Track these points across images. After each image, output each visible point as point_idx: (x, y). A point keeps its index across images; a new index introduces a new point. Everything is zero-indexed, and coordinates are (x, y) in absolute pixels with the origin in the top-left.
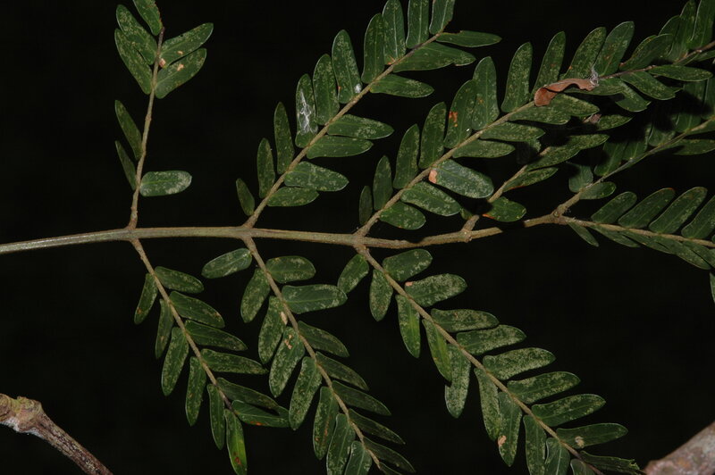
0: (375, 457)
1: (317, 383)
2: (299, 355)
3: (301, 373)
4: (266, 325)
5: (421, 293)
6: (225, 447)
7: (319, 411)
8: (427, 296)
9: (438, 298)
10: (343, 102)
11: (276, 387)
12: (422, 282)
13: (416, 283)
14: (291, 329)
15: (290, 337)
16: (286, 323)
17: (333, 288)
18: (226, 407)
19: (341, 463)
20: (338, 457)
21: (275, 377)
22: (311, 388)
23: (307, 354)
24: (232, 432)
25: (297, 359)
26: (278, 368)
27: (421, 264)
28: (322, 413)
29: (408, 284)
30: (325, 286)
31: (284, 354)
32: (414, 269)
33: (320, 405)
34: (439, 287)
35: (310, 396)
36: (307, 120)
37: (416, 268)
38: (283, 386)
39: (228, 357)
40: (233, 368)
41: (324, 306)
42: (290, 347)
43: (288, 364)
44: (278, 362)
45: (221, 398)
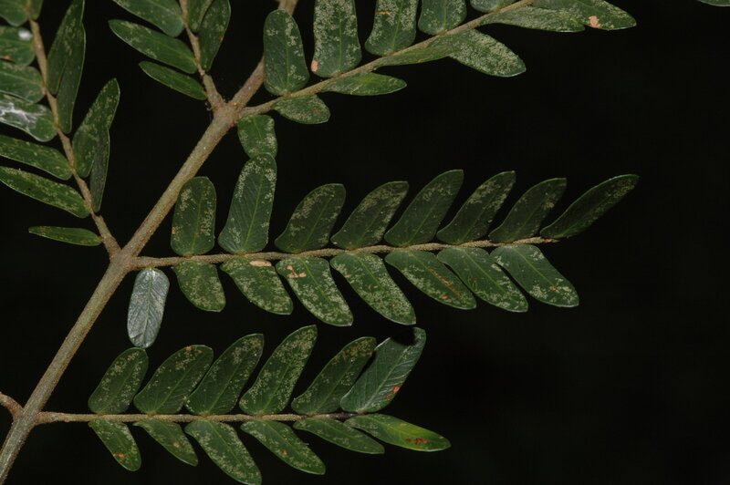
0: (532, 240)
1: (379, 264)
2: (324, 269)
3: (347, 276)
4: (245, 288)
5: (336, 54)
6: (387, 446)
7: (411, 278)
8: (345, 48)
9: (352, 32)
10: (31, 60)
11: (339, 316)
12: (319, 44)
13: (317, 54)
14: (281, 263)
15: (290, 268)
16: (269, 264)
17: (248, 167)
18: (343, 420)
19: (505, 287)
20: (493, 285)
21: (324, 311)
22: (376, 275)
23: (329, 258)
24: (380, 430)
25: (325, 274)
26: (315, 303)
27: (288, 32)
28: (418, 275)
29: (315, 67)
30: (242, 179)
31: (306, 287)
32: (293, 48)
33: (405, 272)
34: (335, 21)
35: (386, 280)
36: (19, 112)
37: (293, 43)
38: (345, 308)
39: (267, 374)
40: (287, 376)
41: (270, 196)
42: (303, 275)
43: (323, 288)
44: (309, 299)
45: (326, 420)
